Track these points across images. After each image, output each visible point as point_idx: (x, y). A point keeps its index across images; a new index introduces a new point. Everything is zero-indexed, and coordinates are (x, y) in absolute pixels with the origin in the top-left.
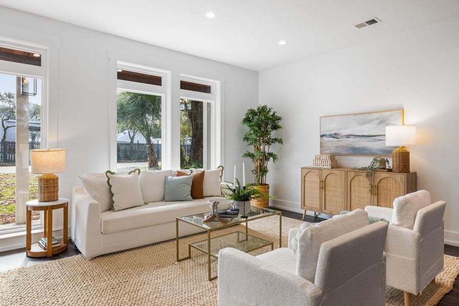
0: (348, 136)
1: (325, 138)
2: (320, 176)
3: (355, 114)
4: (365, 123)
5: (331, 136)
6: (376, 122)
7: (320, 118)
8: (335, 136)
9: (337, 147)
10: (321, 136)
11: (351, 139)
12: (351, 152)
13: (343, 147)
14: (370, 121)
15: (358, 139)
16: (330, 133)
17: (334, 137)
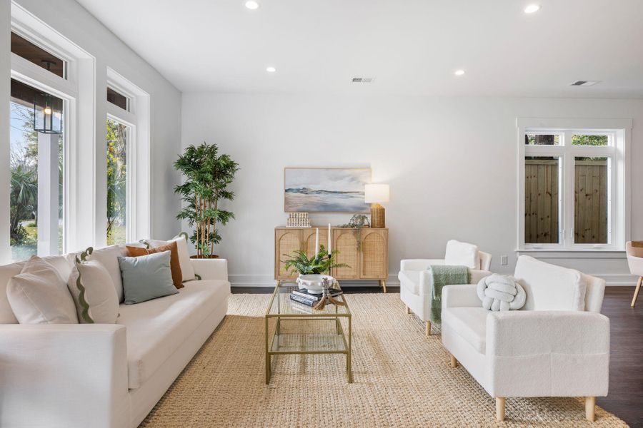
0: (319, 192)
1: (290, 194)
2: (301, 237)
3: (327, 169)
4: (336, 179)
5: (298, 190)
6: (347, 179)
7: (285, 169)
8: (304, 191)
9: (306, 204)
10: (286, 191)
11: (322, 196)
12: (322, 209)
13: (312, 204)
14: (342, 178)
15: (330, 195)
16: (297, 187)
17: (302, 192)
